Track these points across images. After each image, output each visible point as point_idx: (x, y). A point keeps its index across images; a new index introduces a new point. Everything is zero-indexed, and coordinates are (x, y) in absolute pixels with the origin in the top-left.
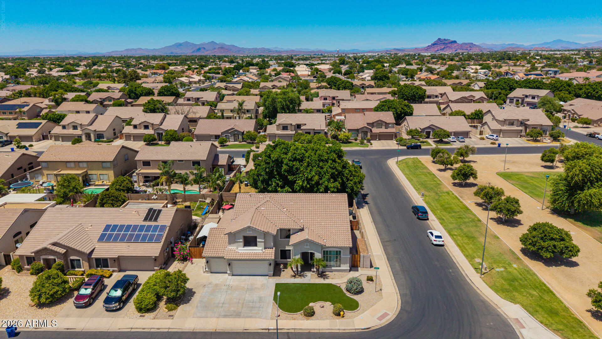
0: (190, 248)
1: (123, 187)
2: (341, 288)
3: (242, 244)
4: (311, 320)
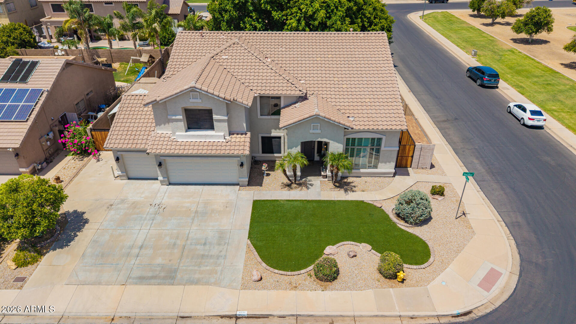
0: (93, 133)
2: (383, 211)
3: (182, 125)
4: (332, 290)
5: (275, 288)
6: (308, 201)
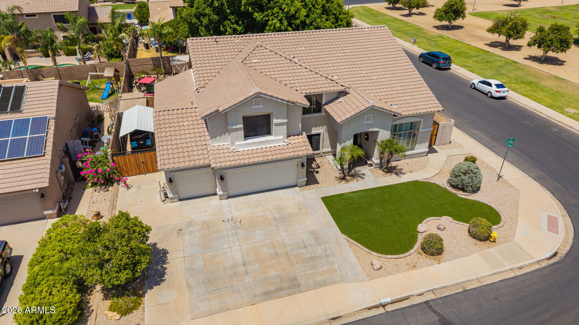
2: (439, 186)
4: (446, 261)
5: (398, 272)
6: (371, 190)
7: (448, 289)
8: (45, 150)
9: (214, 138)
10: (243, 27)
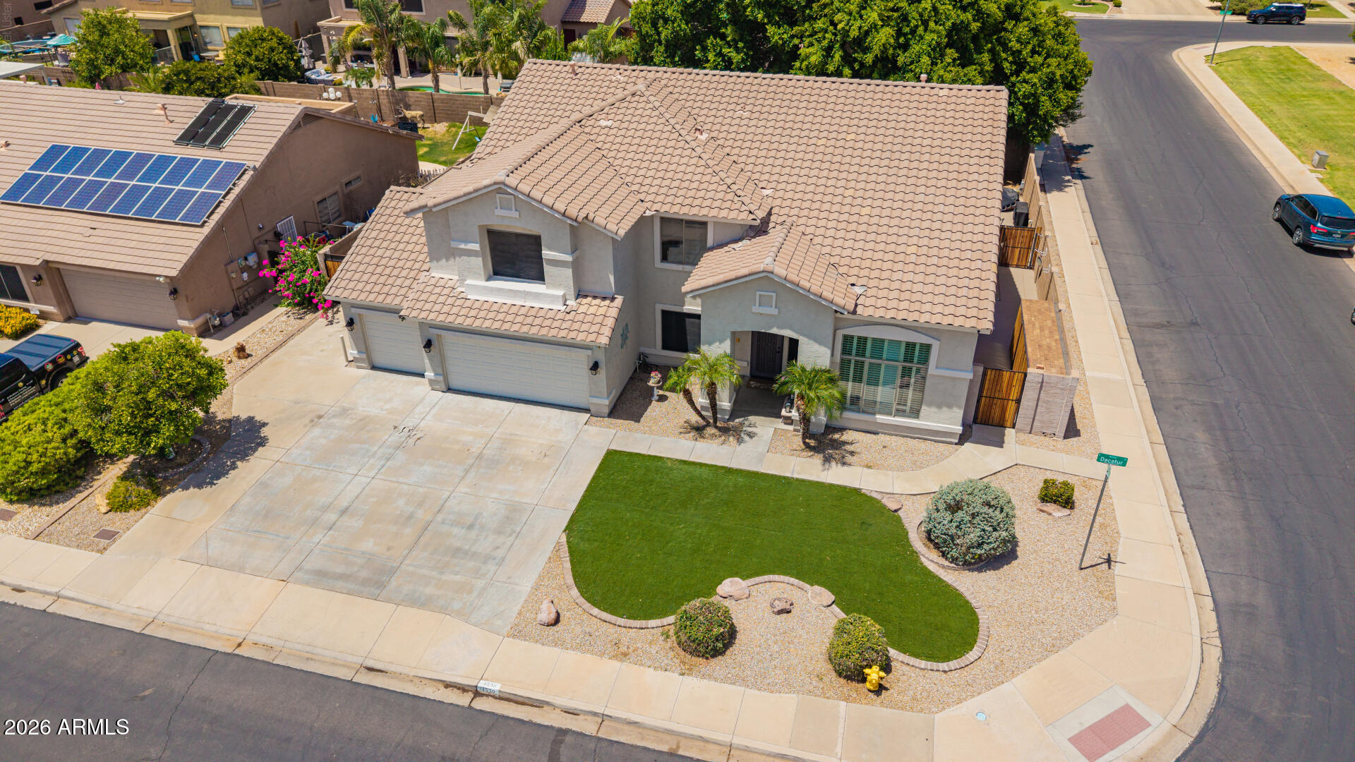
0: (330, 263)
1: (257, 59)
2: (899, 520)
3: (483, 264)
4: (703, 677)
5: (578, 647)
6: (729, 471)
7: (640, 733)
8: (208, 217)
9: (435, 262)
10: (746, 54)
